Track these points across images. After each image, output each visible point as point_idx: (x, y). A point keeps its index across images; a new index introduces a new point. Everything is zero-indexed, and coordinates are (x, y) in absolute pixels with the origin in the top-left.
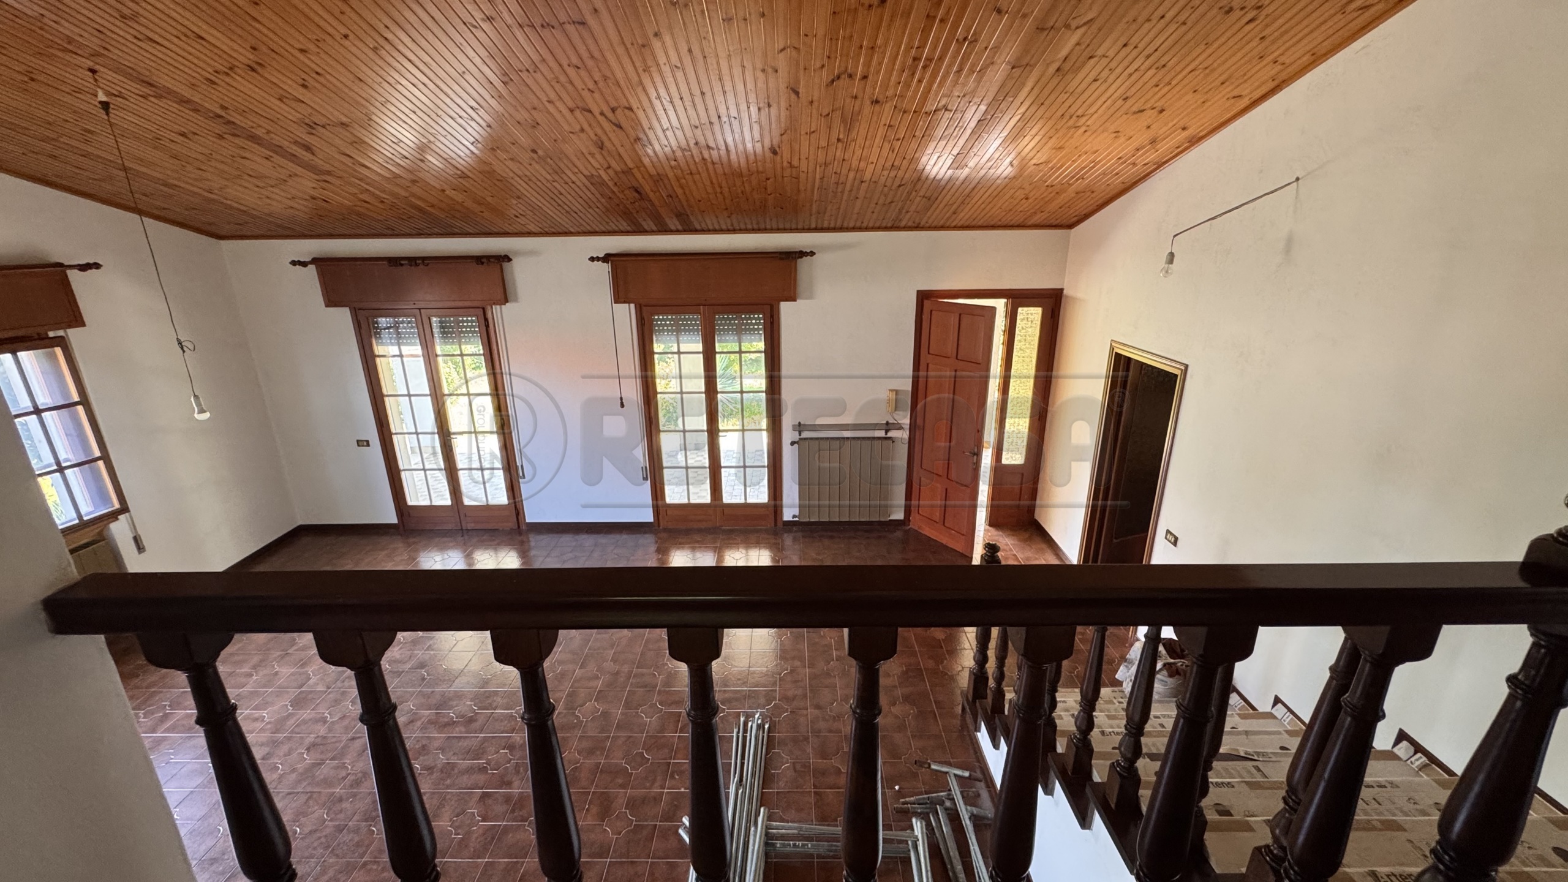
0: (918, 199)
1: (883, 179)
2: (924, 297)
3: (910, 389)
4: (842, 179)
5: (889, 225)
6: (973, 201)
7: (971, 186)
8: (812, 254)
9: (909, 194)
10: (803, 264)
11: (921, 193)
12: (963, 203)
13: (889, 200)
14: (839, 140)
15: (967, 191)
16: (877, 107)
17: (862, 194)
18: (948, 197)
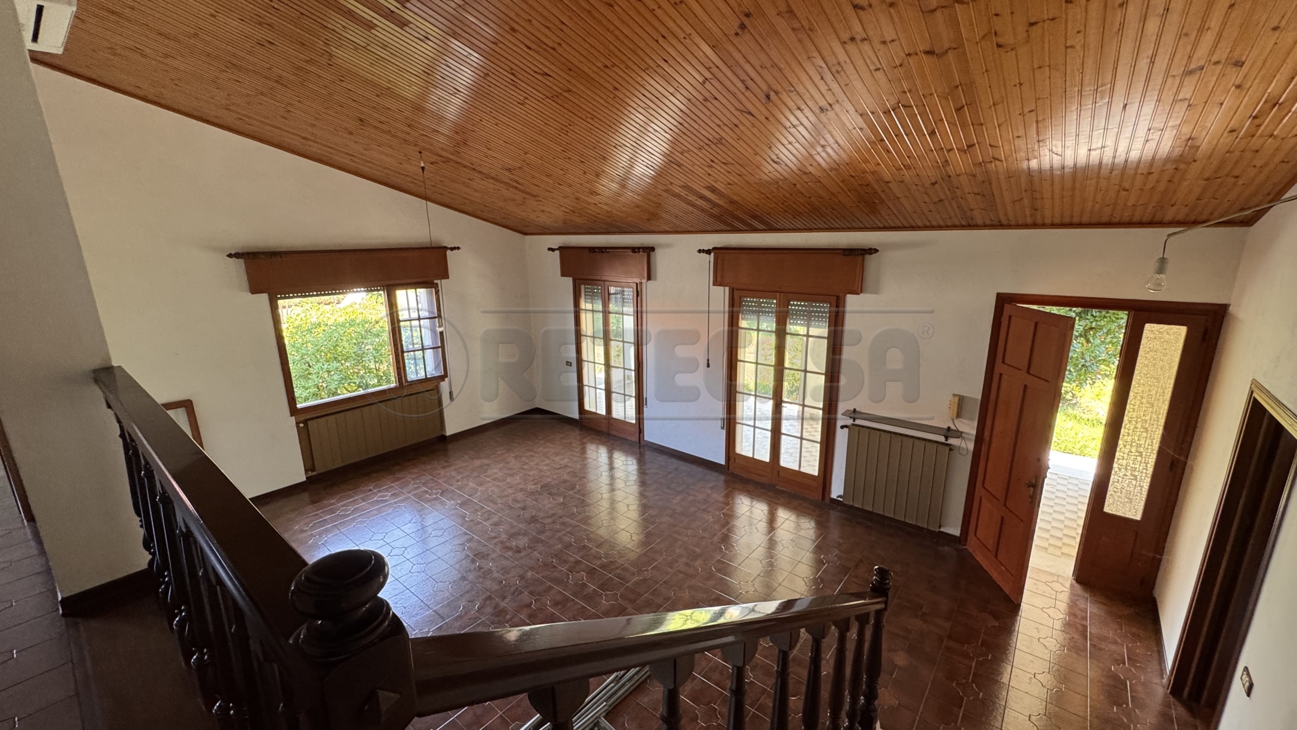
2: (1003, 301)
3: (979, 396)
8: (876, 251)
10: (871, 260)
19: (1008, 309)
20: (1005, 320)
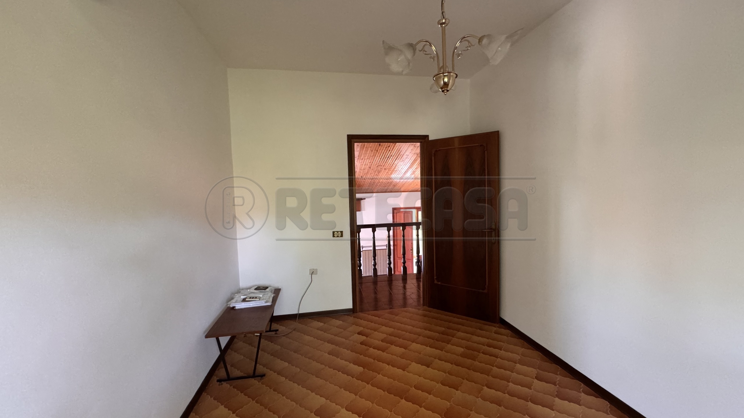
0: (392, 185)
1: (384, 182)
4: (375, 182)
5: (384, 191)
6: (405, 186)
7: (405, 182)
8: (365, 199)
9: (390, 184)
10: (362, 201)
11: (393, 184)
12: (402, 186)
13: (385, 186)
14: (376, 175)
15: (403, 184)
16: (385, 170)
17: (378, 185)
18: (399, 185)
19: (395, 211)
20: (395, 214)
